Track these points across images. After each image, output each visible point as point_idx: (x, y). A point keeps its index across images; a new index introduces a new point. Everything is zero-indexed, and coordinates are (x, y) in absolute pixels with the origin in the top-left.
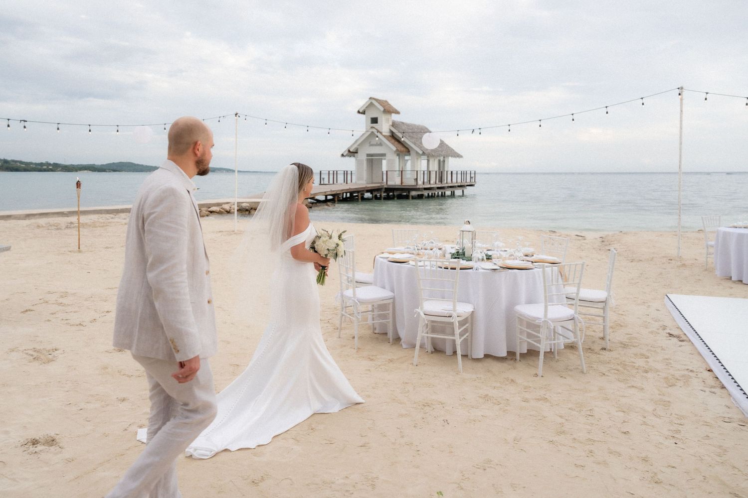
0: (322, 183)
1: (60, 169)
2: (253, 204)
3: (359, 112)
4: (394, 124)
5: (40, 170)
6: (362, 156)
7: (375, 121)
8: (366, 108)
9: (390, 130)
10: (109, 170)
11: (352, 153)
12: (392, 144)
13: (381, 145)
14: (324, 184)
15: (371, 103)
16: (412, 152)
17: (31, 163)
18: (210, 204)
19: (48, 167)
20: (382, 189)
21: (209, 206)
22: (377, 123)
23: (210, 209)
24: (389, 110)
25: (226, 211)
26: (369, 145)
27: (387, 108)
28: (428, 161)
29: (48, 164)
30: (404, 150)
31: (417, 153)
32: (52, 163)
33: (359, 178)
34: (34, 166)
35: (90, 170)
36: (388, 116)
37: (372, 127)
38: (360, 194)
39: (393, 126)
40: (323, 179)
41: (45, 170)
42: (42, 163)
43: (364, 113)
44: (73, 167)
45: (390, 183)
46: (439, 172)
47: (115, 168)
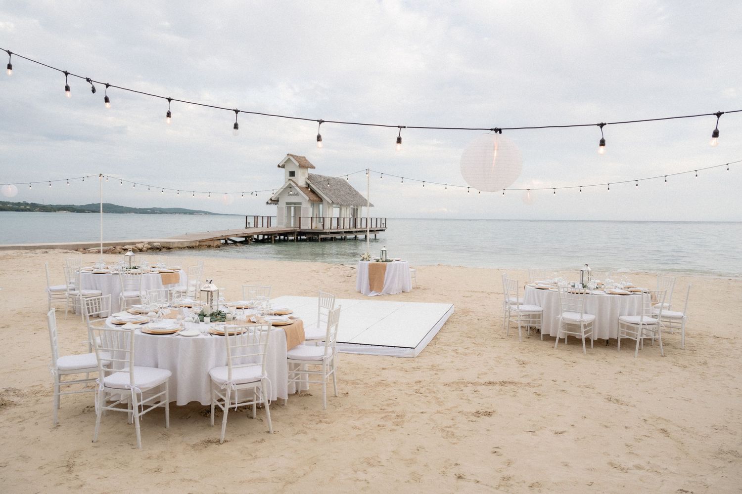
0: (248, 226)
1: (38, 209)
2: (165, 243)
3: (279, 166)
4: (310, 177)
5: (17, 210)
6: (282, 203)
7: (292, 174)
8: (285, 162)
9: (306, 182)
10: (88, 210)
11: (275, 201)
12: (306, 194)
13: (297, 194)
14: (249, 228)
15: (289, 158)
16: (324, 202)
17: (9, 203)
18: (125, 243)
19: (25, 207)
20: (295, 232)
21: (124, 244)
22: (294, 176)
23: (123, 248)
24: (304, 164)
25: (139, 249)
26: (288, 195)
27: (303, 163)
28: (341, 209)
29: (26, 204)
30: (317, 199)
31: (328, 202)
32: (30, 203)
33: (279, 223)
34: (11, 206)
35: (69, 211)
36: (304, 170)
37: (289, 180)
38: (273, 237)
39: (308, 179)
40: (249, 223)
41: (22, 210)
42: (19, 203)
43: (283, 167)
44: (51, 208)
45: (302, 227)
46: (353, 219)
47: (94, 209)
